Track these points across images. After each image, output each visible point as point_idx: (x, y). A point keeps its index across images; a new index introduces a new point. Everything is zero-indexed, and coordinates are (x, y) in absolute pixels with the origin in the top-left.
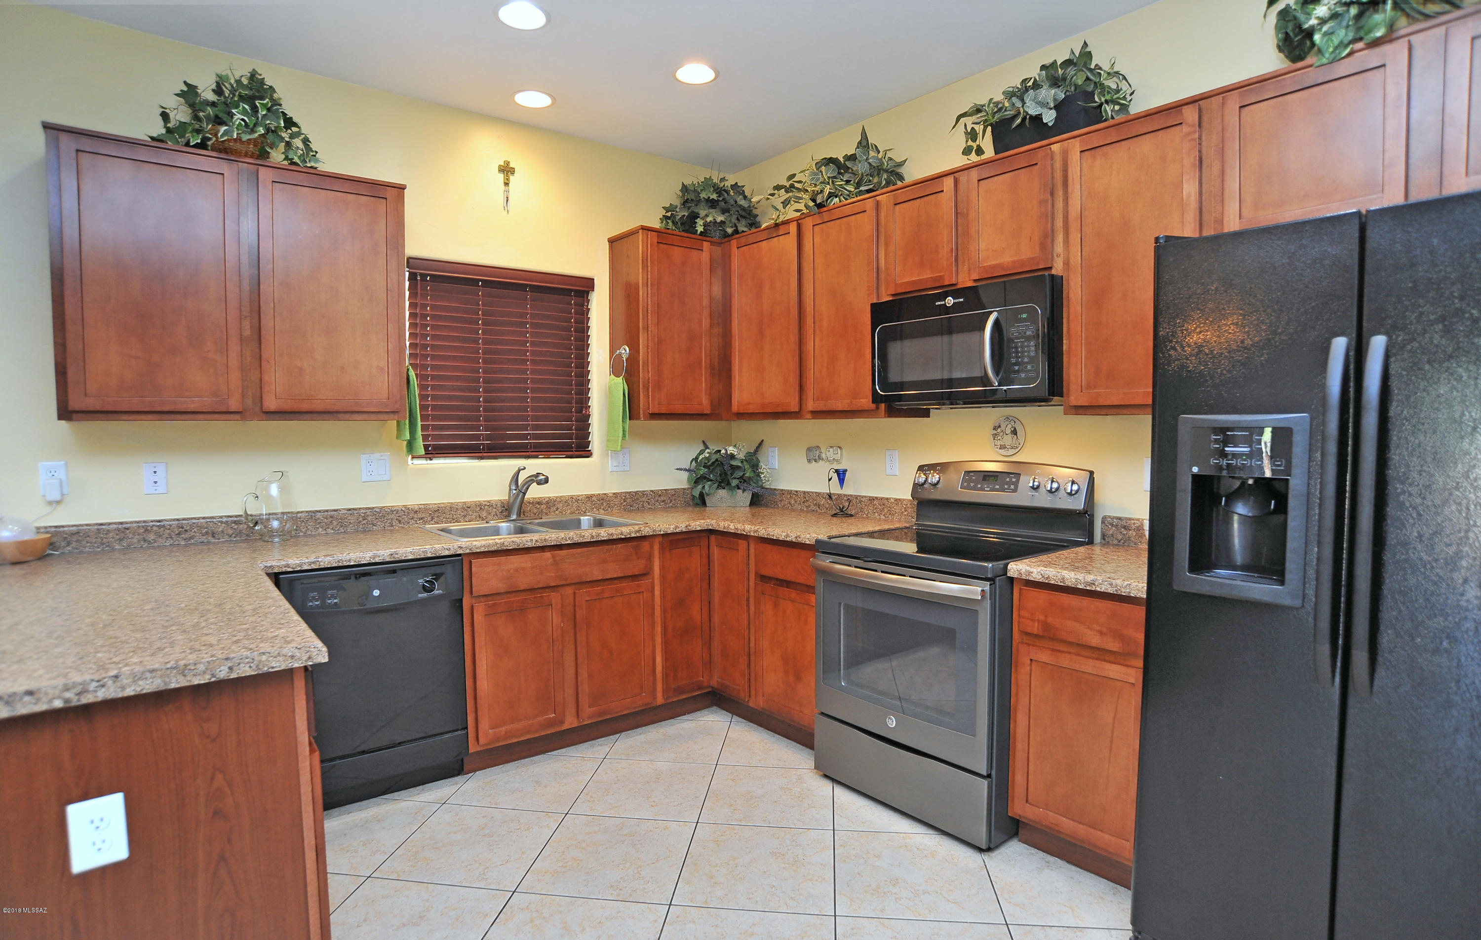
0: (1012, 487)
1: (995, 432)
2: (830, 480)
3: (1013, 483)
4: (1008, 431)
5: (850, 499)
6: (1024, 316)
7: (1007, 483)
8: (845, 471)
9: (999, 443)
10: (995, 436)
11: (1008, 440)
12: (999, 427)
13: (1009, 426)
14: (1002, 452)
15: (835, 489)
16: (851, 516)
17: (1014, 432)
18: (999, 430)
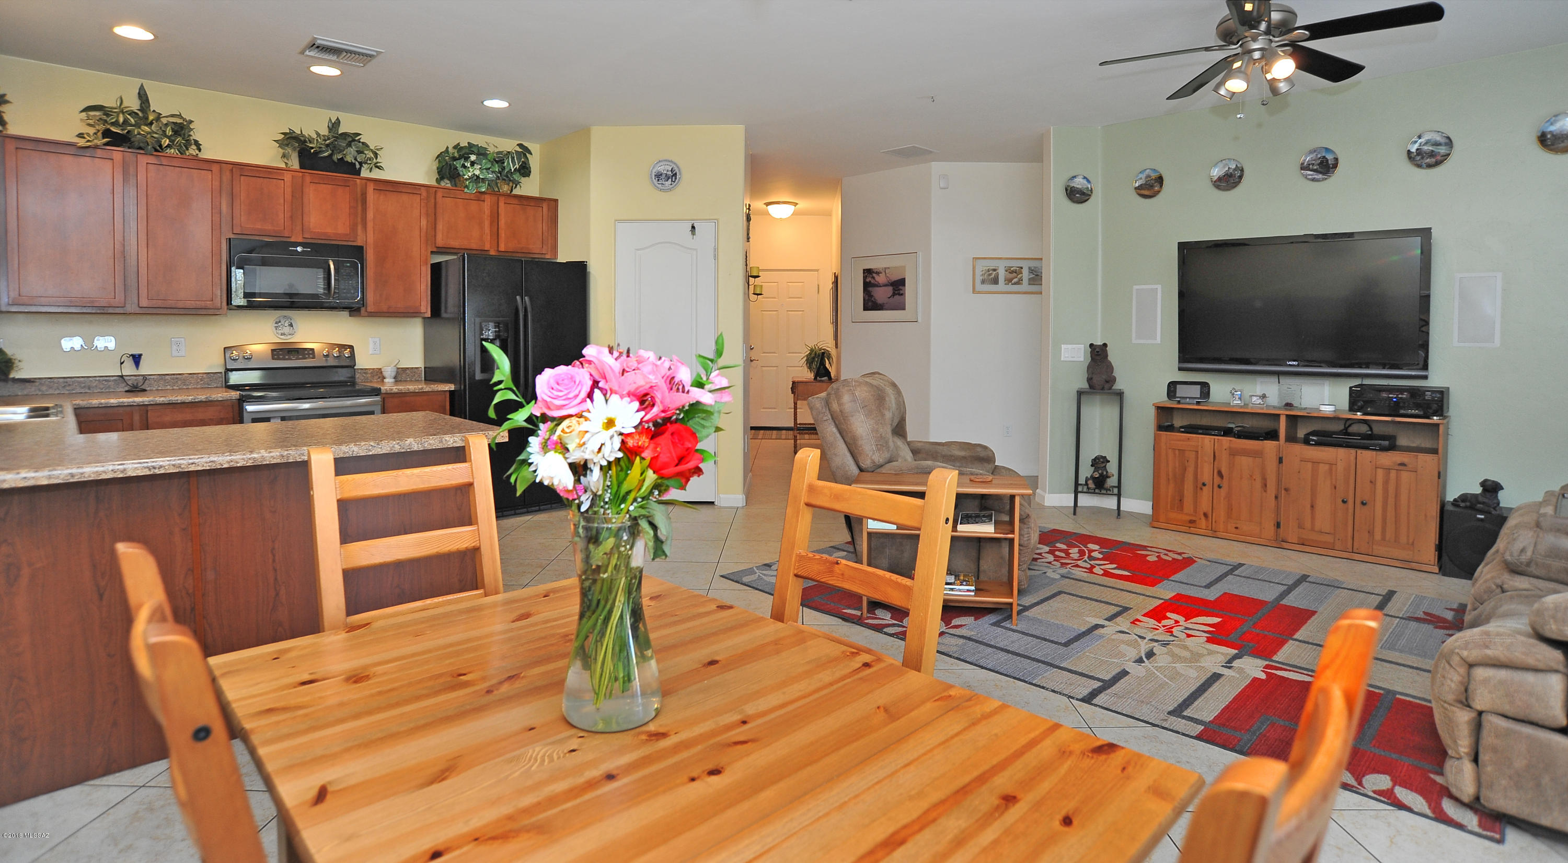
0: (311, 356)
1: (277, 325)
2: (122, 363)
3: (311, 354)
4: (286, 324)
5: (145, 378)
6: (348, 265)
7: (307, 354)
8: (140, 355)
9: (280, 332)
10: (276, 328)
11: (287, 330)
12: (280, 322)
13: (287, 322)
14: (282, 337)
15: (129, 369)
16: (145, 390)
17: (291, 325)
18: (280, 324)
